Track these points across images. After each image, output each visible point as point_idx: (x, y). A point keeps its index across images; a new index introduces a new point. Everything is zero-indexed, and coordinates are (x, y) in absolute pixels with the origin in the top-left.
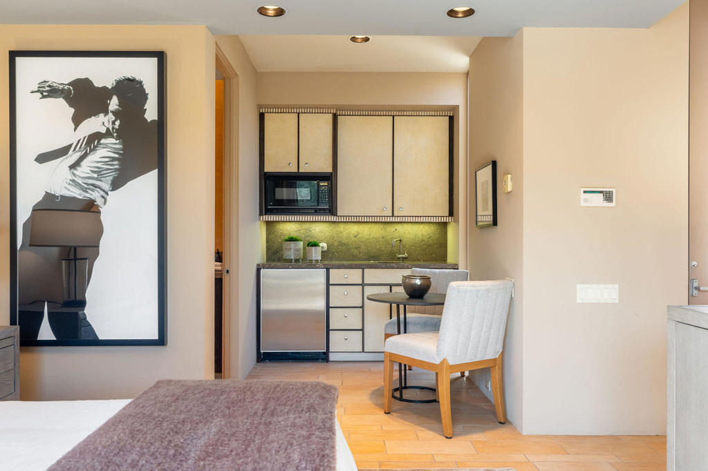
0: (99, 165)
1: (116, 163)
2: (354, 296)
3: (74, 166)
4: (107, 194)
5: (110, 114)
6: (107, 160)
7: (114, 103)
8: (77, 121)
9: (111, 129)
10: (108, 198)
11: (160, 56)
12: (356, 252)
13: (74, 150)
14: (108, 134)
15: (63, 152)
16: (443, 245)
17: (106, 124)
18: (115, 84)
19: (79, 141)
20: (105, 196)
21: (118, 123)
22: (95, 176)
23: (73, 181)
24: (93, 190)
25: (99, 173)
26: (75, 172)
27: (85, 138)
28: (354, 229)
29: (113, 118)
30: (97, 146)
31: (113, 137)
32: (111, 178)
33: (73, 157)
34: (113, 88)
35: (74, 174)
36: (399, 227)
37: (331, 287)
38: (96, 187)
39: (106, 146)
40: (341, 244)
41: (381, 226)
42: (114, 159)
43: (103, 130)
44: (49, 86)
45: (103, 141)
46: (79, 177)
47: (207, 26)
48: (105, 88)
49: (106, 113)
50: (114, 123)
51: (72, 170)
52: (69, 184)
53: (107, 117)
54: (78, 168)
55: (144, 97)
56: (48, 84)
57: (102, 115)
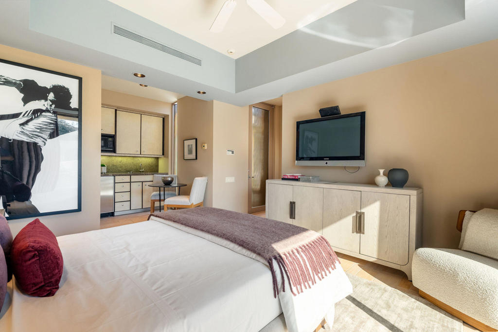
0: (41, 125)
1: (52, 125)
2: (127, 187)
3: (22, 124)
4: (46, 140)
5: (49, 101)
6: (47, 123)
7: (51, 96)
8: (26, 101)
9: (49, 108)
10: (47, 142)
11: (80, 79)
12: (120, 169)
13: (24, 116)
14: (47, 111)
15: (16, 116)
16: (157, 166)
17: (46, 105)
18: (52, 87)
19: (27, 111)
20: (45, 141)
21: (53, 106)
22: (39, 131)
23: (22, 132)
24: (36, 138)
25: (41, 129)
26: (24, 127)
27: (31, 111)
28: (120, 159)
29: (51, 103)
30: (39, 116)
31: (51, 113)
32: (49, 132)
33: (22, 120)
34: (50, 88)
35: (23, 129)
36: (139, 159)
37: (116, 184)
38: (39, 136)
39: (45, 116)
40: (113, 165)
41: (132, 158)
42: (51, 123)
43: (44, 108)
44: (5, 79)
45: (43, 114)
46: (27, 130)
47: (102, 71)
48: (45, 88)
49: (46, 100)
50: (51, 106)
51: (22, 126)
52: (19, 133)
53: (46, 102)
54: (26, 126)
55: (70, 97)
56: (4, 78)
57: (43, 101)
